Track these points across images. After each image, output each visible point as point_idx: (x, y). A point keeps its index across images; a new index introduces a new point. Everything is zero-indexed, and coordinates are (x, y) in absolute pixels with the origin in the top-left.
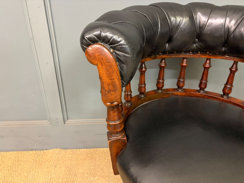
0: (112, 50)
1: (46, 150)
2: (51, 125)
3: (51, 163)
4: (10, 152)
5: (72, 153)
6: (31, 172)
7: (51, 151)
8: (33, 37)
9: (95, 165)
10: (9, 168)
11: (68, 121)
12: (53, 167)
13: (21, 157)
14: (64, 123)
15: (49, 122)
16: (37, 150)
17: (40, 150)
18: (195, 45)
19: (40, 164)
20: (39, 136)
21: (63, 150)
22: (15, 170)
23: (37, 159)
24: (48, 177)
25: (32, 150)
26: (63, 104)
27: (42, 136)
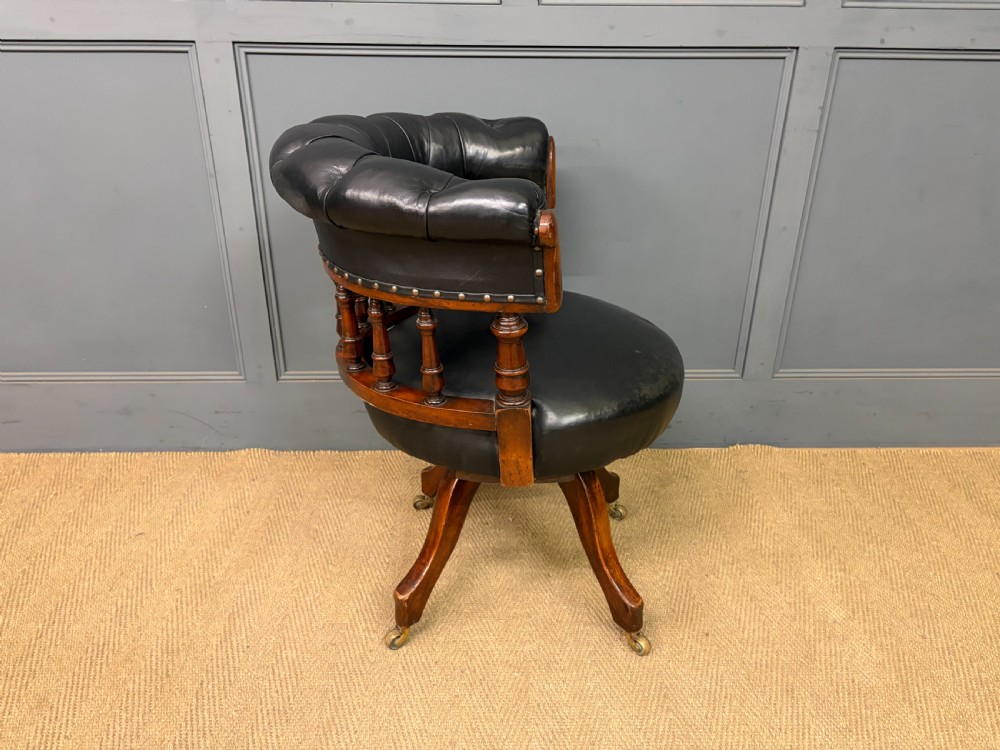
1: (230, 450)
2: (245, 382)
3: (242, 474)
4: (144, 453)
5: (294, 458)
6: (195, 488)
7: (243, 452)
8: (215, 171)
9: (349, 480)
10: (144, 480)
11: (287, 373)
12: (247, 480)
13: (171, 462)
14: (278, 379)
15: (240, 375)
16: (210, 451)
17: (217, 450)
19: (217, 475)
20: (217, 412)
21: (272, 452)
22: (157, 483)
23: (209, 466)
24: (235, 496)
25: (197, 449)
27: (224, 412)
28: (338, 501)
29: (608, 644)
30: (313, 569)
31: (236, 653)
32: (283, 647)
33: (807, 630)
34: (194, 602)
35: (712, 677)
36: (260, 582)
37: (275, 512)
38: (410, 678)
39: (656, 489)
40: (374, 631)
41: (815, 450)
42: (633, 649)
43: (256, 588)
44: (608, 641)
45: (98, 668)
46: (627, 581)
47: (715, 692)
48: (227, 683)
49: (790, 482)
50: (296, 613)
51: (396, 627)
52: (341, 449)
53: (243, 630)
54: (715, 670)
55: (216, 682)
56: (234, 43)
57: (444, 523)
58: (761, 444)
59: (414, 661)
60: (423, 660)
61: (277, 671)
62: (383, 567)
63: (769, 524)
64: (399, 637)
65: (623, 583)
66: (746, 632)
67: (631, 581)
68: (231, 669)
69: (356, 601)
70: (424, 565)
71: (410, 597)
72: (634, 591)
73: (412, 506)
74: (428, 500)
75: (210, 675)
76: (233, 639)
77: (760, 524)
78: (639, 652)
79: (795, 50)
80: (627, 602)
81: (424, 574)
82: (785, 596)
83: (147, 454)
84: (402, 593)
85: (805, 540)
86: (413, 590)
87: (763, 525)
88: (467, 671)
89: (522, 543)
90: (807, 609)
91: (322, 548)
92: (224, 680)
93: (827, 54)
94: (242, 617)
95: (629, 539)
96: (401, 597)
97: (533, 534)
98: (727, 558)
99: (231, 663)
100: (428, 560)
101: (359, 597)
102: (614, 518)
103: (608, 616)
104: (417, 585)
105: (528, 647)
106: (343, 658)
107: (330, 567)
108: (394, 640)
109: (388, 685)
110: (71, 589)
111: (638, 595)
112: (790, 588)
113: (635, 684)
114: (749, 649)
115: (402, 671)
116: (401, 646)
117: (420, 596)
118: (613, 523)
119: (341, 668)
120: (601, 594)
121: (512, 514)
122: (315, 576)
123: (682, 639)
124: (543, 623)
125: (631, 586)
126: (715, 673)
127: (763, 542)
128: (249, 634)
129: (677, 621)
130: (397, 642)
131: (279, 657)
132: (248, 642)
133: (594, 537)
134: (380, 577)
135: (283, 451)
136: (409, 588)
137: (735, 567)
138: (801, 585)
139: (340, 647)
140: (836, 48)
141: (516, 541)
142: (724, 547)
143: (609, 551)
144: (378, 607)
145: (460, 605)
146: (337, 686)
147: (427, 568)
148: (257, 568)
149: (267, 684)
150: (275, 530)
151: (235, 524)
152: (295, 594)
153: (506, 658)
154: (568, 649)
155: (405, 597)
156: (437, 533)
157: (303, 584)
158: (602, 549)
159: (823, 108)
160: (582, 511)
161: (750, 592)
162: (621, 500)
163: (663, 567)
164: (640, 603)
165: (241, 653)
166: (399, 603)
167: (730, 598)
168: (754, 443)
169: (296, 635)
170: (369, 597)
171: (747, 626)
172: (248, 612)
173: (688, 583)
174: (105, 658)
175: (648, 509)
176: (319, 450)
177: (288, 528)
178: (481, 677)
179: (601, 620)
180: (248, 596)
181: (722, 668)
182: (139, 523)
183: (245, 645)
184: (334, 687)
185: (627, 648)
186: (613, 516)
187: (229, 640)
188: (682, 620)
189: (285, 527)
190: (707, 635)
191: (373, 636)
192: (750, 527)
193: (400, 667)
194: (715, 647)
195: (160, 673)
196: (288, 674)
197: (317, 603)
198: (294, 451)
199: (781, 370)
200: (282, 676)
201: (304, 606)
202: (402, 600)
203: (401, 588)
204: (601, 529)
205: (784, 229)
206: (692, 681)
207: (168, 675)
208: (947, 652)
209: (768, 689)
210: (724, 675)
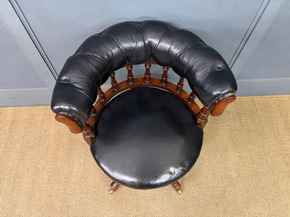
2: (50, 91)
4: (23, 107)
6: (44, 124)
10: (26, 121)
13: (33, 111)
15: (48, 89)
16: (45, 105)
19: (50, 117)
22: (31, 122)
23: (46, 113)
24: (57, 128)
25: (40, 105)
27: (46, 97)
31: (69, 196)
32: (81, 194)
33: (225, 182)
34: (53, 177)
35: (197, 201)
36: (71, 167)
38: (117, 204)
42: (177, 192)
43: (70, 170)
45: (32, 203)
47: (198, 206)
49: (231, 116)
53: (69, 187)
55: (65, 207)
60: (120, 197)
61: (81, 203)
63: (221, 137)
66: (208, 183)
68: (68, 202)
75: (63, 204)
76: (67, 191)
77: (218, 137)
82: (221, 168)
83: (25, 107)
85: (231, 144)
88: (132, 201)
90: (227, 173)
94: (68, 182)
99: (68, 200)
110: (17, 172)
114: (208, 190)
115: (115, 202)
126: (198, 199)
131: (81, 197)
137: (209, 156)
138: (226, 163)
139: (97, 193)
148: (69, 161)
149: (79, 208)
150: (72, 144)
151: (59, 141)
152: (82, 172)
157: (84, 168)
161: (212, 167)
167: (206, 169)
169: (84, 189)
171: (209, 180)
172: (69, 180)
174: (33, 199)
177: (76, 143)
178: (136, 203)
180: (68, 173)
182: (30, 142)
183: (71, 193)
184: (97, 208)
188: (191, 179)
190: (198, 184)
192: (215, 138)
193: (114, 200)
194: (199, 189)
195: (49, 204)
196: (84, 203)
207: (52, 205)
208: (262, 189)
209: (211, 204)
210: (201, 200)
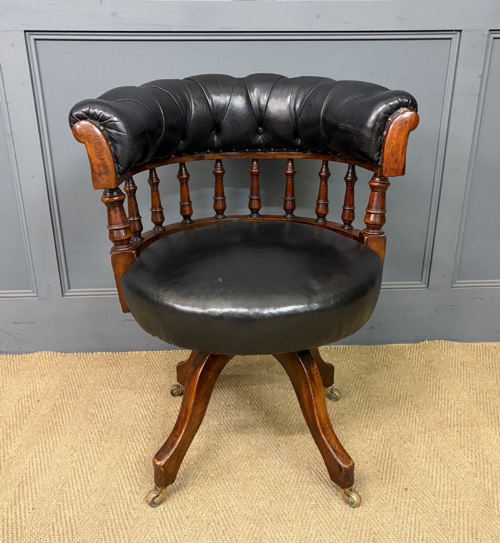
0: (102, 128)
1: (26, 353)
2: (37, 298)
3: (34, 371)
5: (76, 358)
7: (36, 354)
8: (12, 132)
9: (120, 374)
11: (70, 290)
12: (39, 376)
14: (63, 296)
15: (33, 293)
16: (10, 354)
17: (15, 353)
18: (260, 137)
19: (15, 372)
20: (15, 323)
21: (59, 354)
23: (9, 366)
24: (28, 388)
26: (60, 256)
27: (20, 323)
28: (110, 391)
29: (327, 499)
30: (89, 445)
31: (23, 514)
32: (62, 508)
33: (486, 484)
35: (411, 524)
36: (46, 456)
37: (60, 400)
38: (165, 530)
39: (363, 376)
40: (137, 493)
41: (487, 344)
42: (347, 502)
43: (42, 461)
44: (327, 497)
46: (341, 447)
47: (414, 536)
48: (15, 538)
49: (469, 369)
50: (74, 481)
51: (156, 488)
52: (114, 350)
53: (30, 495)
54: (414, 518)
55: (6, 538)
56: (25, 31)
57: (192, 402)
58: (445, 340)
59: (169, 516)
60: (177, 516)
61: (56, 528)
62: (146, 442)
63: (453, 401)
64: (158, 496)
65: (337, 448)
66: (437, 487)
67: (345, 448)
68: (19, 527)
69: (123, 469)
70: (177, 437)
71: (165, 463)
72: (347, 454)
73: (169, 393)
74: (182, 388)
76: (21, 502)
77: (446, 402)
78: (352, 504)
79: (459, 33)
80: (341, 464)
81: (177, 443)
82: (468, 457)
84: (159, 460)
85: (482, 413)
86: (168, 457)
87: (448, 402)
88: (212, 523)
89: (257, 420)
90: (486, 467)
91: (97, 428)
92: (13, 537)
93: (483, 35)
94: (29, 485)
95: (343, 415)
96: (158, 463)
97: (266, 413)
98: (420, 428)
99: (19, 522)
100: (180, 432)
101: (126, 466)
102: (330, 399)
103: (327, 476)
104: (171, 454)
105: (261, 504)
106: (111, 516)
107: (103, 442)
108: (154, 498)
109: (147, 536)
111: (349, 457)
112: (472, 451)
113: (349, 531)
114: (441, 500)
115: (159, 525)
116: (159, 504)
117: (174, 462)
118: (329, 403)
119: (109, 524)
120: (321, 460)
121: (250, 398)
122: (91, 450)
123: (386, 494)
124: (274, 483)
125: (344, 451)
126: (413, 520)
127: (449, 415)
128: (35, 498)
129: (381, 479)
130: (156, 500)
131: (58, 516)
132: (33, 505)
133: (313, 411)
134: (143, 450)
135: (68, 353)
136: (165, 455)
137: (427, 435)
138: (480, 448)
139: (109, 507)
140: (490, 30)
141: (252, 419)
142: (418, 420)
143: (325, 422)
144: (140, 474)
145: (207, 470)
146: (105, 539)
147: (180, 438)
148: (44, 445)
149: (48, 539)
150: (60, 415)
151: (27, 410)
152: (74, 465)
153: (244, 512)
154: (295, 503)
155: (162, 462)
156: (187, 411)
157: (81, 457)
158: (320, 421)
159: (482, 77)
160: (304, 389)
161: (440, 455)
162: (336, 385)
163: (370, 437)
164: (351, 464)
165: (27, 514)
166: (157, 468)
167: (424, 460)
168: (439, 339)
169: (73, 498)
170: (134, 466)
171: (438, 481)
172: (34, 480)
173: (390, 448)
175: (357, 392)
176: (96, 352)
177: (70, 413)
178: (223, 528)
179: (321, 480)
180: (35, 468)
181: (419, 516)
183: (31, 508)
184: (103, 539)
185: (342, 502)
186: (330, 397)
187: (17, 504)
188: (386, 479)
189: (68, 412)
190: (406, 489)
191: (136, 497)
192: (438, 404)
193: (158, 522)
194: (413, 500)
196: (65, 530)
197: (92, 471)
198: (77, 352)
199: (458, 281)
200: (61, 532)
201: (80, 474)
202: (159, 465)
203: (158, 456)
204: (319, 404)
205: (456, 170)
206: (395, 528)
209: (456, 532)
210: (421, 522)
